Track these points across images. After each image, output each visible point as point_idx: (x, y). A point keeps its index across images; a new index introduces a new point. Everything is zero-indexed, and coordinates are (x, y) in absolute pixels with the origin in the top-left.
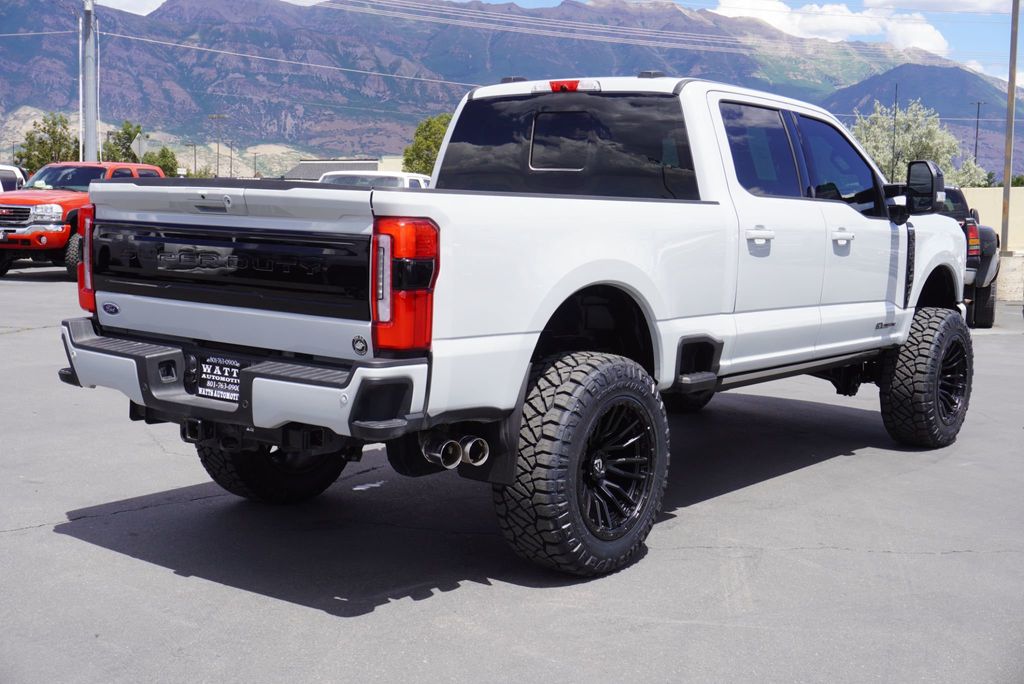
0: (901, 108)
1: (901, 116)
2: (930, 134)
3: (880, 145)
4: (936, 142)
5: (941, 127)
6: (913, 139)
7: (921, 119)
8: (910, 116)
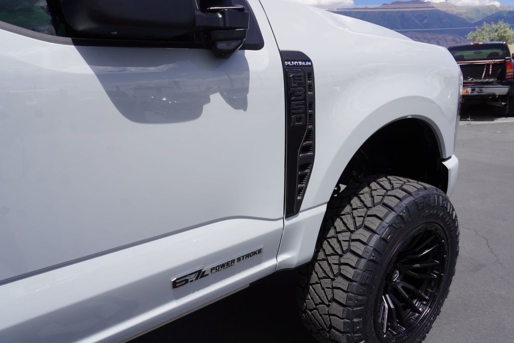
0: (495, 24)
1: (494, 26)
2: (505, 32)
3: (485, 37)
4: (508, 34)
5: (510, 28)
6: (498, 34)
7: (502, 27)
8: (498, 26)
